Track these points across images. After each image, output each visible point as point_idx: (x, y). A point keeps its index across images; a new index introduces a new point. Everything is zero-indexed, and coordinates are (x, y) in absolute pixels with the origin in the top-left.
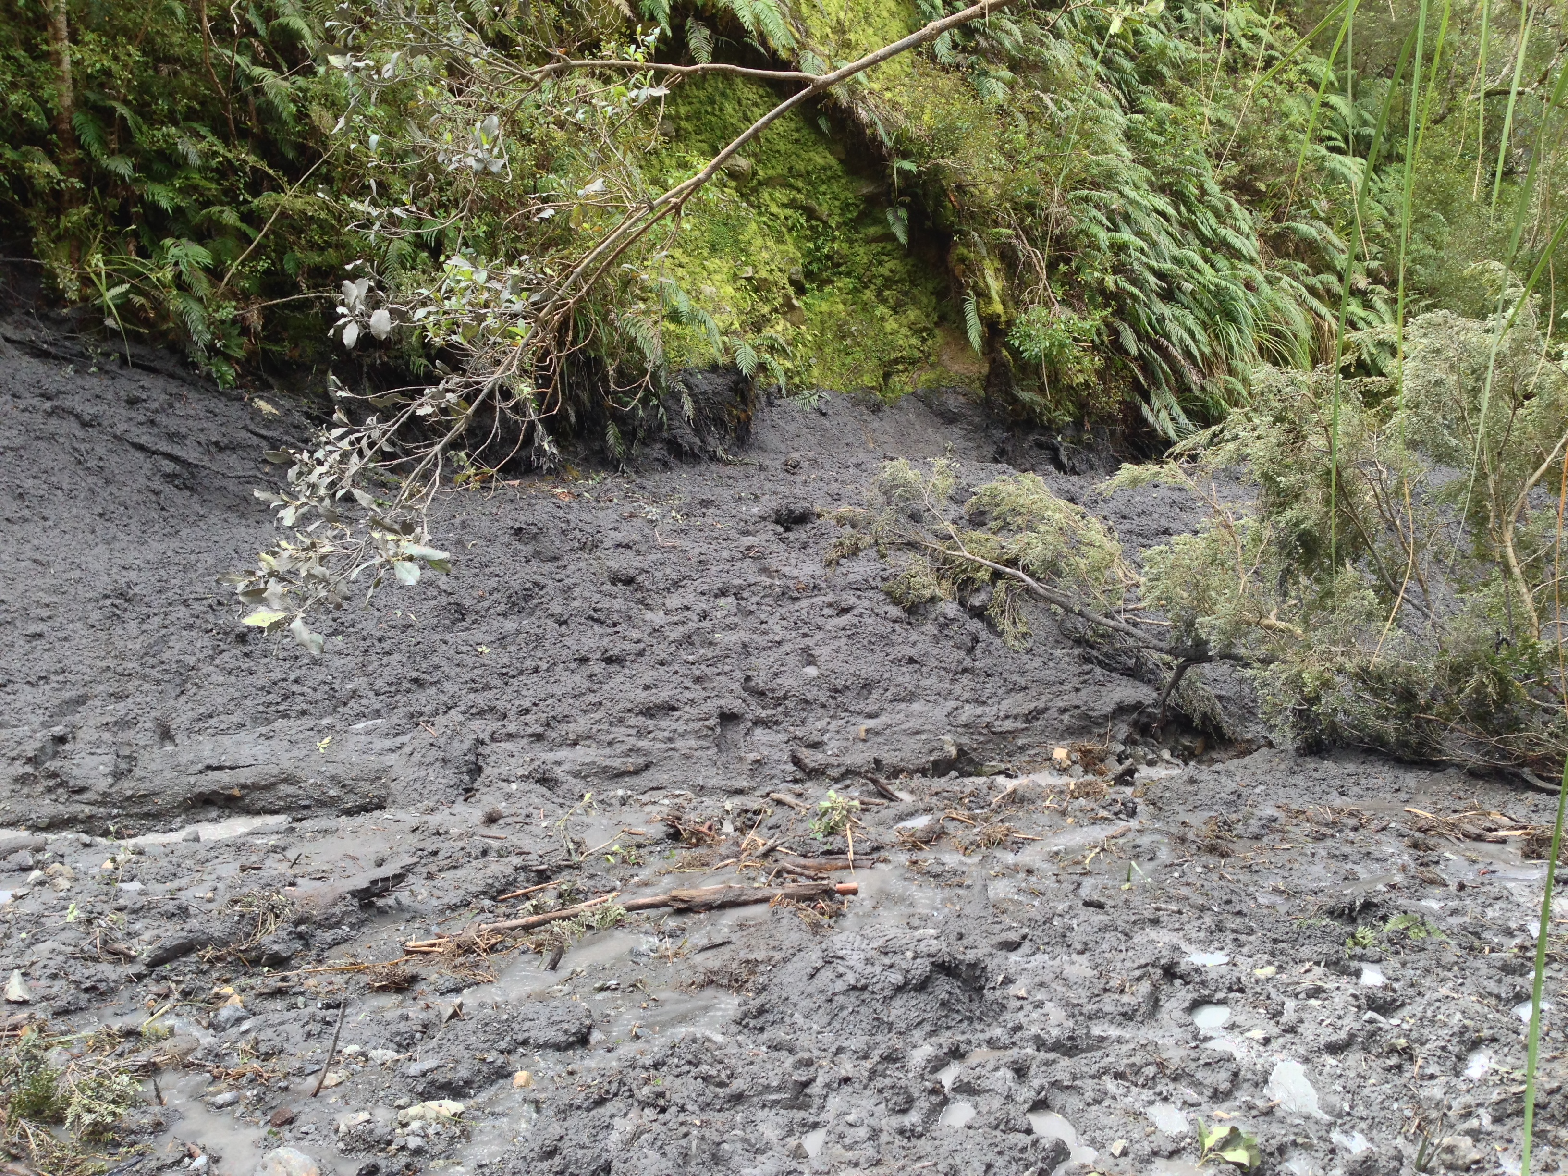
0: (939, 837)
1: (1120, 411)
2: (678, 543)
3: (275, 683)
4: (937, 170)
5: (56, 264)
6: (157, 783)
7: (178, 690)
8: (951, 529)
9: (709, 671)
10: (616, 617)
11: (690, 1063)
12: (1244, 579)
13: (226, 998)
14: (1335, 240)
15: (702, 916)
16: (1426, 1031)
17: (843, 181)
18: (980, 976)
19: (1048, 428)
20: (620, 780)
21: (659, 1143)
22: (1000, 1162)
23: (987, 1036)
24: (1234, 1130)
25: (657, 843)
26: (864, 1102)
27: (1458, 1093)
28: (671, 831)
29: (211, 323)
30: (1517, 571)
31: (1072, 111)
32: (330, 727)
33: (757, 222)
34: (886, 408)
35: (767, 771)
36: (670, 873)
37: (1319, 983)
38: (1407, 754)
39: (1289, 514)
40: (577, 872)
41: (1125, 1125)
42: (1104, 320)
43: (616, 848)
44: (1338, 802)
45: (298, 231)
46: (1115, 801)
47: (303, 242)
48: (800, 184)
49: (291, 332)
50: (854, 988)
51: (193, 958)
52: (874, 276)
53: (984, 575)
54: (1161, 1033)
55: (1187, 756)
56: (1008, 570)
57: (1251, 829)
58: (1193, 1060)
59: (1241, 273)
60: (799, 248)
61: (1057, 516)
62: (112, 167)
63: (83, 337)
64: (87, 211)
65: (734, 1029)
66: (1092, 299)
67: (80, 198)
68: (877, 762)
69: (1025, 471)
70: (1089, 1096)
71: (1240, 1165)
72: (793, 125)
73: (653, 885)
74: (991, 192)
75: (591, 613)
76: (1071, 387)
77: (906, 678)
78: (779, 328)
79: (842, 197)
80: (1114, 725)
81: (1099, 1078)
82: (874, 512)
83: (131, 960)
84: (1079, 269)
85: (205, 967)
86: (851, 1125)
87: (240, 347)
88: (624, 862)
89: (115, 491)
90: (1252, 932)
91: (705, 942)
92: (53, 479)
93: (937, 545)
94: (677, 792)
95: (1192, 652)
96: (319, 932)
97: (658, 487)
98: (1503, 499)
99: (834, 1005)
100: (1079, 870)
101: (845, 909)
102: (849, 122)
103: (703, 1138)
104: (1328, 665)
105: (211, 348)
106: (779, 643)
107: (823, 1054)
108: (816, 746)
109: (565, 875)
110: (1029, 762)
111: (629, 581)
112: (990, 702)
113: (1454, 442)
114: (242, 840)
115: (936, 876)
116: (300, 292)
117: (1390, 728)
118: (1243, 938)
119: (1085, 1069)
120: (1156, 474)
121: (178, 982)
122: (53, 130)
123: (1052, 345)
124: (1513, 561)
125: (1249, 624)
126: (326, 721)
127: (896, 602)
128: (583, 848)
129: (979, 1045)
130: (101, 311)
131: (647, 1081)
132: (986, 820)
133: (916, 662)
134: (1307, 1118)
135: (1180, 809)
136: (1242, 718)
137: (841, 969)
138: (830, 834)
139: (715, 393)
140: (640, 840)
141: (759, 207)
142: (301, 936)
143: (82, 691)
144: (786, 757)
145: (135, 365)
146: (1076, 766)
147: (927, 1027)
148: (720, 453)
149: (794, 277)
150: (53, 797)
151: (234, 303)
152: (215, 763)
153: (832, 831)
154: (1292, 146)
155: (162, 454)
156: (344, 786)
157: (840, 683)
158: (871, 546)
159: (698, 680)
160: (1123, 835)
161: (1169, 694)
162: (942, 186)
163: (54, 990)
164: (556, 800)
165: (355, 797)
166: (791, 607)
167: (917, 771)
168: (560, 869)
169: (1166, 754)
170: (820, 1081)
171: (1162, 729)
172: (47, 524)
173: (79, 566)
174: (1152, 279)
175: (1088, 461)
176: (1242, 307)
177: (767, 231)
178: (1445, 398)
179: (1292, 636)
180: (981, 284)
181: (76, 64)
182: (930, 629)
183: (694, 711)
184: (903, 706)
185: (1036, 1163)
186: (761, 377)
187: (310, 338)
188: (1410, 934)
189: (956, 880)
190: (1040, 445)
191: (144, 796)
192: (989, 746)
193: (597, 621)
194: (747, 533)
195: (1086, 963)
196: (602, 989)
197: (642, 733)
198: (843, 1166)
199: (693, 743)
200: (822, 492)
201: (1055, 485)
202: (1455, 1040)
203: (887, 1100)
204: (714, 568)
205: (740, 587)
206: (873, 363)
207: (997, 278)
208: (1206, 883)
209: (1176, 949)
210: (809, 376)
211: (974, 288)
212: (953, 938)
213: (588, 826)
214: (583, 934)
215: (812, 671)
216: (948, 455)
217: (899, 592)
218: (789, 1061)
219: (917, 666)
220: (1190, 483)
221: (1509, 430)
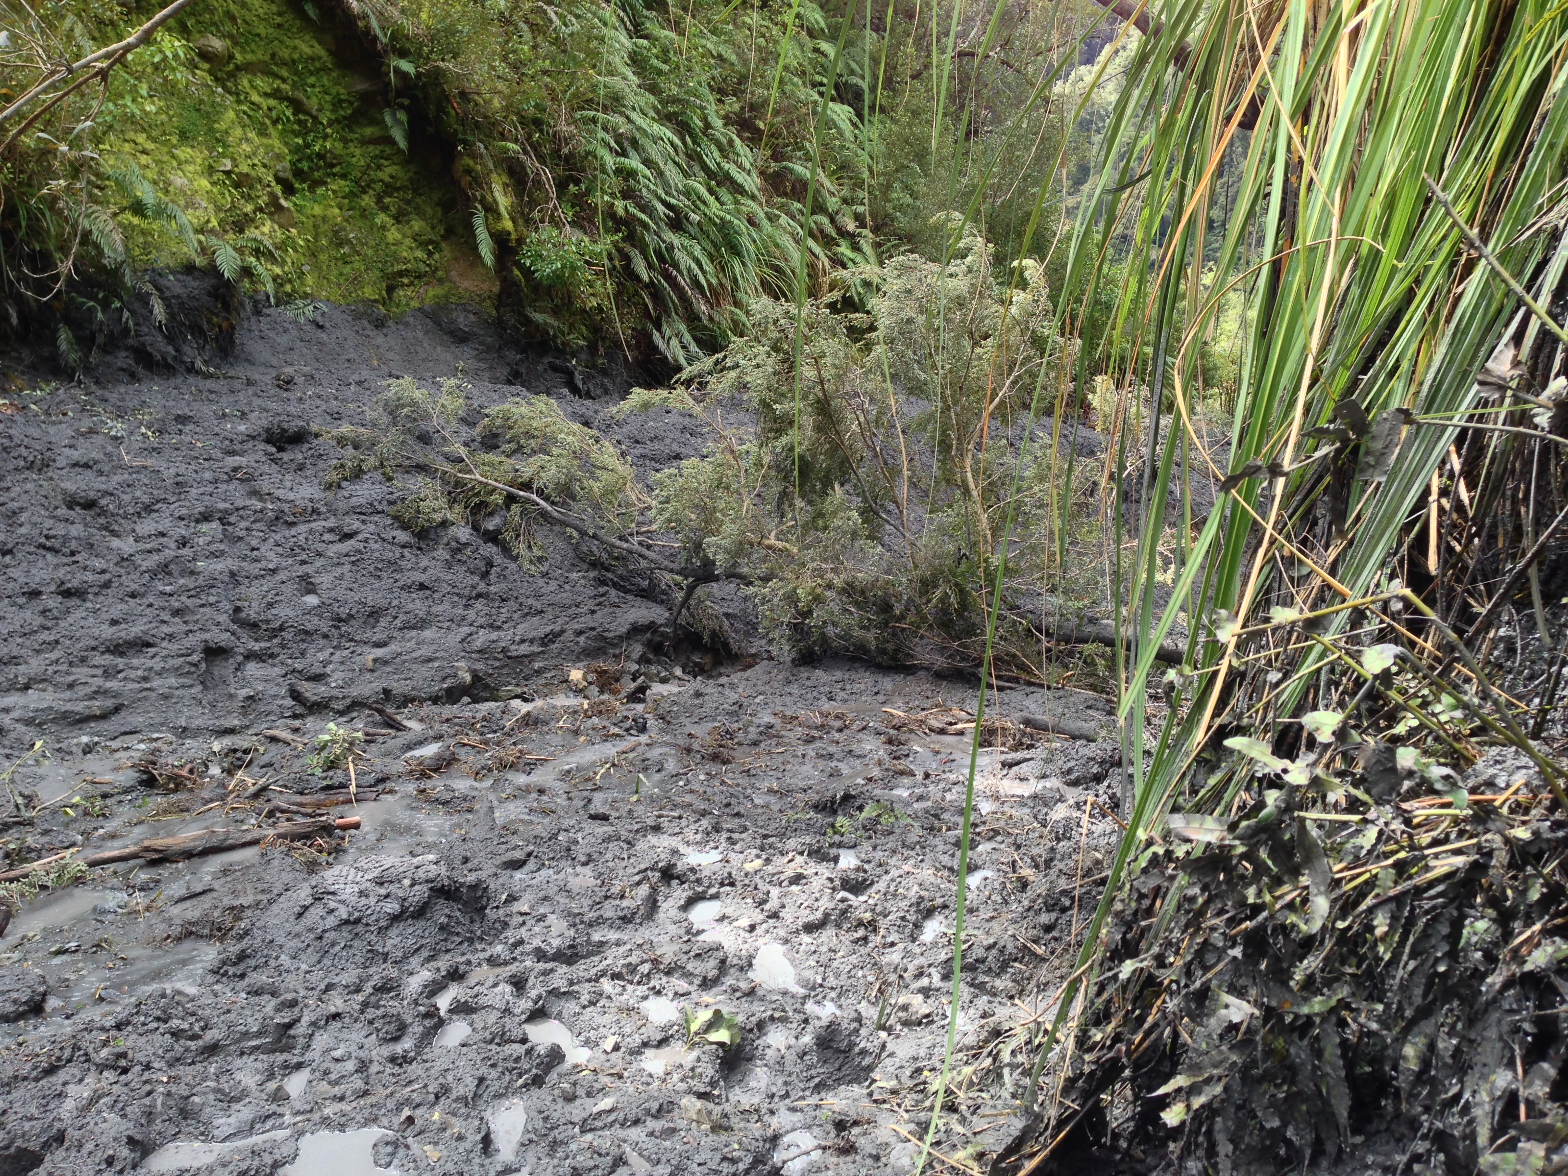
0: (449, 764)
1: (633, 337)
2: (149, 462)
4: (437, 75)
8: (463, 452)
9: (189, 602)
10: (74, 545)
11: (158, 1019)
12: (747, 501)
14: (827, 183)
15: (180, 865)
16: (888, 905)
17: (334, 74)
18: (482, 897)
19: (563, 351)
20: (84, 726)
21: (121, 1105)
22: (493, 1074)
23: (487, 954)
24: (717, 1013)
25: (127, 791)
26: (353, 1036)
27: (914, 957)
28: (145, 777)
30: (975, 493)
31: (576, 27)
33: (235, 111)
34: (390, 323)
35: (262, 707)
36: (141, 822)
37: (799, 870)
38: (884, 660)
39: (784, 440)
40: (27, 828)
41: (618, 1021)
42: (615, 244)
43: (76, 799)
44: (827, 706)
46: (627, 718)
48: (285, 73)
50: (347, 922)
52: (373, 181)
53: (497, 499)
54: (657, 931)
55: (696, 671)
56: (521, 493)
57: (750, 736)
58: (686, 953)
59: (744, 209)
60: (286, 144)
61: (570, 439)
65: (210, 979)
66: (602, 222)
68: (386, 692)
69: (537, 394)
70: (585, 999)
71: (721, 1045)
72: (274, 8)
73: (121, 836)
74: (497, 103)
75: (42, 540)
76: (585, 311)
77: (417, 605)
78: (266, 229)
79: (334, 91)
80: (629, 645)
81: (597, 981)
82: (378, 432)
84: (588, 192)
86: (337, 1060)
88: (86, 813)
90: (746, 829)
91: (183, 892)
93: (447, 467)
94: (155, 735)
95: (700, 572)
97: (123, 400)
98: (963, 430)
99: (324, 942)
100: (590, 786)
101: (346, 844)
102: (340, 12)
103: (169, 1094)
104: (819, 581)
106: (274, 571)
107: (310, 993)
108: (317, 678)
109: (13, 833)
110: (545, 685)
111: (89, 505)
112: (505, 626)
113: (923, 376)
115: (445, 803)
117: (871, 637)
118: (735, 836)
119: (581, 974)
120: (666, 399)
123: (564, 266)
124: (972, 485)
125: (752, 545)
127: (405, 526)
128: (36, 802)
129: (479, 965)
131: (105, 1043)
132: (498, 744)
133: (427, 588)
134: (785, 993)
135: (686, 721)
136: (747, 634)
137: (332, 905)
138: (330, 768)
139: (191, 298)
140: (106, 789)
141: (238, 94)
144: (283, 691)
146: (592, 687)
147: (425, 953)
148: (199, 364)
149: (281, 174)
153: (332, 765)
157: (344, 612)
158: (376, 468)
159: (176, 613)
160: (633, 750)
161: (679, 613)
162: (444, 91)
164: (2, 751)
166: (287, 533)
167: (430, 699)
168: (6, 827)
169: (678, 672)
170: (305, 1020)
171: (674, 647)
174: (661, 208)
175: (602, 385)
176: (745, 241)
177: (247, 121)
178: (916, 336)
179: (789, 555)
180: (489, 198)
182: (442, 553)
183: (174, 647)
184: (414, 633)
185: (530, 1070)
186: (246, 283)
188: (882, 820)
189: (465, 805)
190: (555, 369)
192: (504, 671)
193: (51, 549)
194: (232, 453)
195: (590, 874)
197: (108, 673)
198: (327, 1102)
199: (173, 681)
200: (319, 411)
201: (570, 409)
202: (913, 909)
203: (378, 1030)
204: (194, 491)
205: (226, 511)
206: (375, 274)
207: (505, 194)
208: (708, 789)
209: (675, 852)
210: (303, 284)
211: (482, 201)
212: (457, 863)
213: (42, 778)
214: (36, 895)
215: (312, 600)
216: (459, 375)
217: (407, 516)
218: (269, 1004)
219: (428, 592)
220: (697, 409)
221: (968, 366)
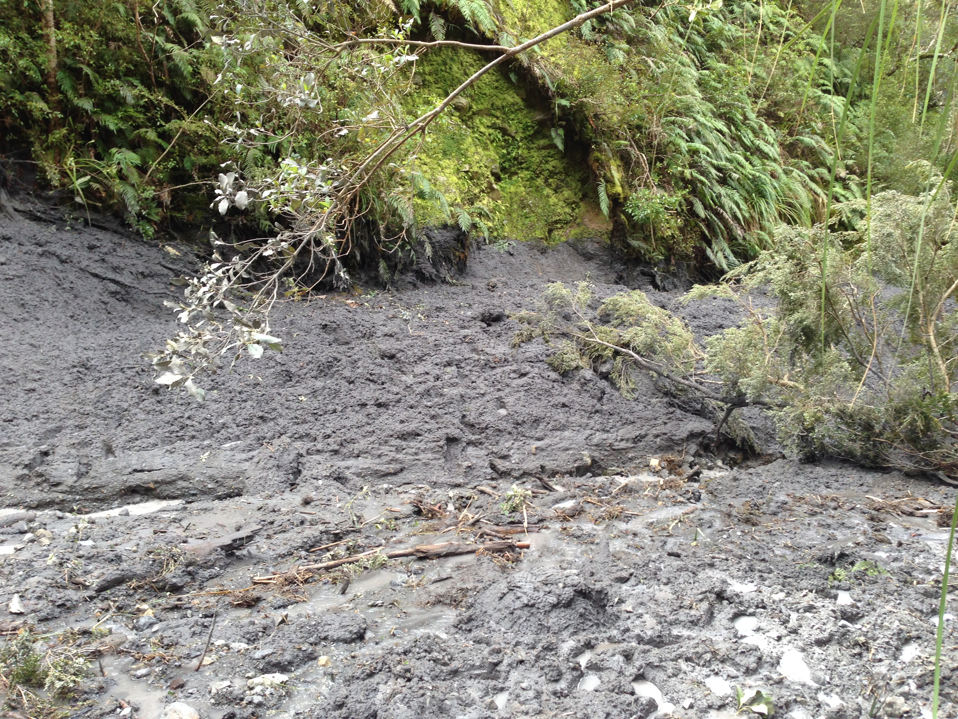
0: (579, 514)
1: (693, 252)
2: (422, 333)
3: (176, 419)
4: (582, 105)
5: (46, 164)
6: (103, 480)
7: (117, 423)
8: (589, 325)
9: (440, 412)
10: (383, 379)
11: (426, 651)
12: (769, 355)
13: (144, 611)
14: (826, 147)
15: (434, 561)
16: (876, 633)
17: (525, 112)
18: (604, 599)
19: (649, 263)
20: (385, 478)
21: (407, 700)
22: (615, 712)
23: (608, 635)
24: (758, 693)
25: (408, 517)
26: (532, 676)
27: (896, 670)
28: (416, 509)
29: (139, 200)
30: (936, 350)
31: (665, 68)
32: (209, 446)
33: (472, 137)
34: (550, 251)
35: (475, 473)
36: (415, 535)
37: (812, 603)
38: (867, 463)
39: (796, 316)
40: (358, 534)
41: (692, 689)
42: (684, 196)
43: (382, 520)
44: (825, 492)
45: (193, 143)
46: (688, 491)
47: (196, 150)
48: (498, 114)
49: (188, 205)
50: (527, 605)
51: (124, 586)
52: (543, 170)
53: (608, 353)
54: (714, 633)
55: (732, 464)
56: (623, 350)
57: (771, 509)
58: (734, 650)
59: (769, 168)
60: (498, 153)
61: (654, 317)
62: (80, 105)
63: (62, 208)
64: (65, 132)
65: (453, 630)
66: (676, 183)
67: (61, 123)
68: (542, 467)
69: (634, 289)
70: (670, 671)
71: (762, 714)
72: (494, 78)
73: (404, 542)
74: (615, 118)
75: (369, 376)
76: (663, 238)
77: (561, 416)
78: (485, 202)
79: (524, 122)
80: (688, 445)
81: (676, 661)
82: (541, 314)
83: (86, 587)
84: (668, 166)
85: (132, 592)
86: (524, 689)
87: (157, 214)
88: (387, 528)
89: (80, 302)
90: (771, 571)
91: (436, 577)
92: (43, 295)
93: (580, 334)
94: (420, 486)
95: (736, 400)
96: (201, 571)
97: (410, 299)
98: (928, 306)
99: (515, 615)
100: (665, 534)
101: (522, 557)
102: (529, 76)
103: (433, 697)
104: (820, 408)
105: (139, 215)
106: (483, 395)
107: (507, 646)
108: (505, 457)
109: (351, 537)
110: (635, 468)
111: (392, 357)
112: (612, 430)
113: (898, 271)
114: (155, 515)
115: (578, 537)
116: (194, 180)
117: (857, 447)
118: (765, 575)
119: (667, 655)
120: (715, 291)
121: (115, 601)
122: (45, 82)
123: (652, 212)
124: (934, 344)
125: (771, 383)
126: (206, 442)
127: (555, 370)
128: (362, 520)
129: (603, 641)
130: (73, 193)
131: (399, 662)
132: (608, 503)
133: (567, 406)
134: (803, 685)
135: (728, 496)
136: (767, 441)
137: (519, 594)
138: (513, 511)
139: (446, 242)
140: (397, 515)
141: (473, 128)
142: (190, 573)
143: (59, 424)
144: (486, 464)
145: (93, 225)
146: (664, 470)
147: (571, 630)
148: (448, 278)
149: (494, 171)
150: (40, 488)
151: (153, 188)
152: (139, 468)
154: (800, 90)
155: (109, 279)
156: (217, 482)
157: (520, 419)
158: (540, 336)
159: (433, 417)
160: (692, 512)
161: (721, 426)
162: (585, 115)
163: (39, 606)
164: (346, 491)
165: (223, 489)
166: (490, 373)
167: (567, 473)
168: (348, 533)
169: (720, 463)
170: (506, 662)
171: (717, 447)
172: (39, 322)
173: (58, 348)
174: (714, 172)
175: (673, 283)
176: (769, 189)
177: (478, 143)
178: (893, 245)
179: (798, 390)
180: (609, 175)
181: (59, 42)
182: (576, 386)
183: (431, 436)
184: (558, 433)
185: (637, 712)
186: (474, 233)
187: (199, 209)
188: (868, 573)
189: (589, 539)
190: (643, 273)
191: (96, 488)
192: (611, 458)
193: (372, 381)
194: (463, 327)
195: (669, 591)
196: (373, 606)
197: (398, 450)
198: (519, 714)
199: (430, 456)
200: (510, 303)
201: (653, 298)
202: (895, 638)
203: (546, 674)
204: (444, 349)
205: (459, 360)
206: (542, 223)
207: (618, 171)
208: (743, 542)
209: (724, 582)
210: (503, 231)
211: (604, 177)
212: (587, 575)
213: (365, 506)
214: (362, 572)
215: (503, 412)
216: (588, 279)
217: (556, 363)
218: (486, 650)
219: (567, 409)
220: (736, 297)
221: (932, 264)
